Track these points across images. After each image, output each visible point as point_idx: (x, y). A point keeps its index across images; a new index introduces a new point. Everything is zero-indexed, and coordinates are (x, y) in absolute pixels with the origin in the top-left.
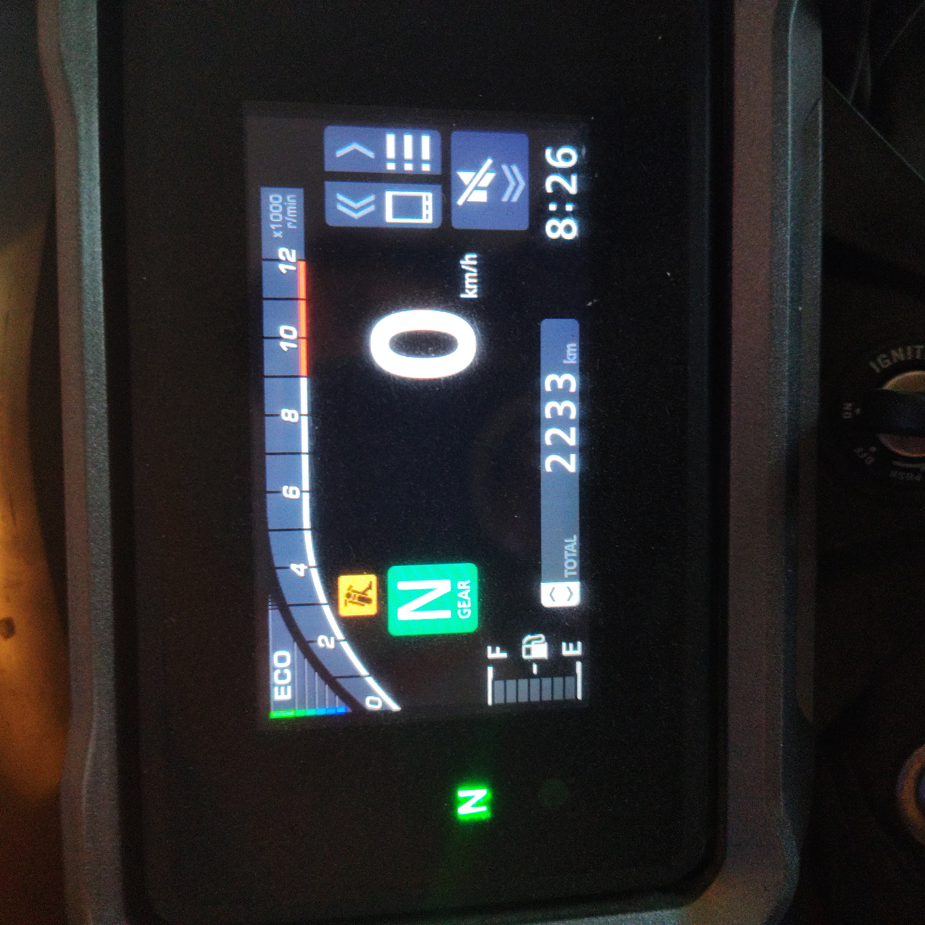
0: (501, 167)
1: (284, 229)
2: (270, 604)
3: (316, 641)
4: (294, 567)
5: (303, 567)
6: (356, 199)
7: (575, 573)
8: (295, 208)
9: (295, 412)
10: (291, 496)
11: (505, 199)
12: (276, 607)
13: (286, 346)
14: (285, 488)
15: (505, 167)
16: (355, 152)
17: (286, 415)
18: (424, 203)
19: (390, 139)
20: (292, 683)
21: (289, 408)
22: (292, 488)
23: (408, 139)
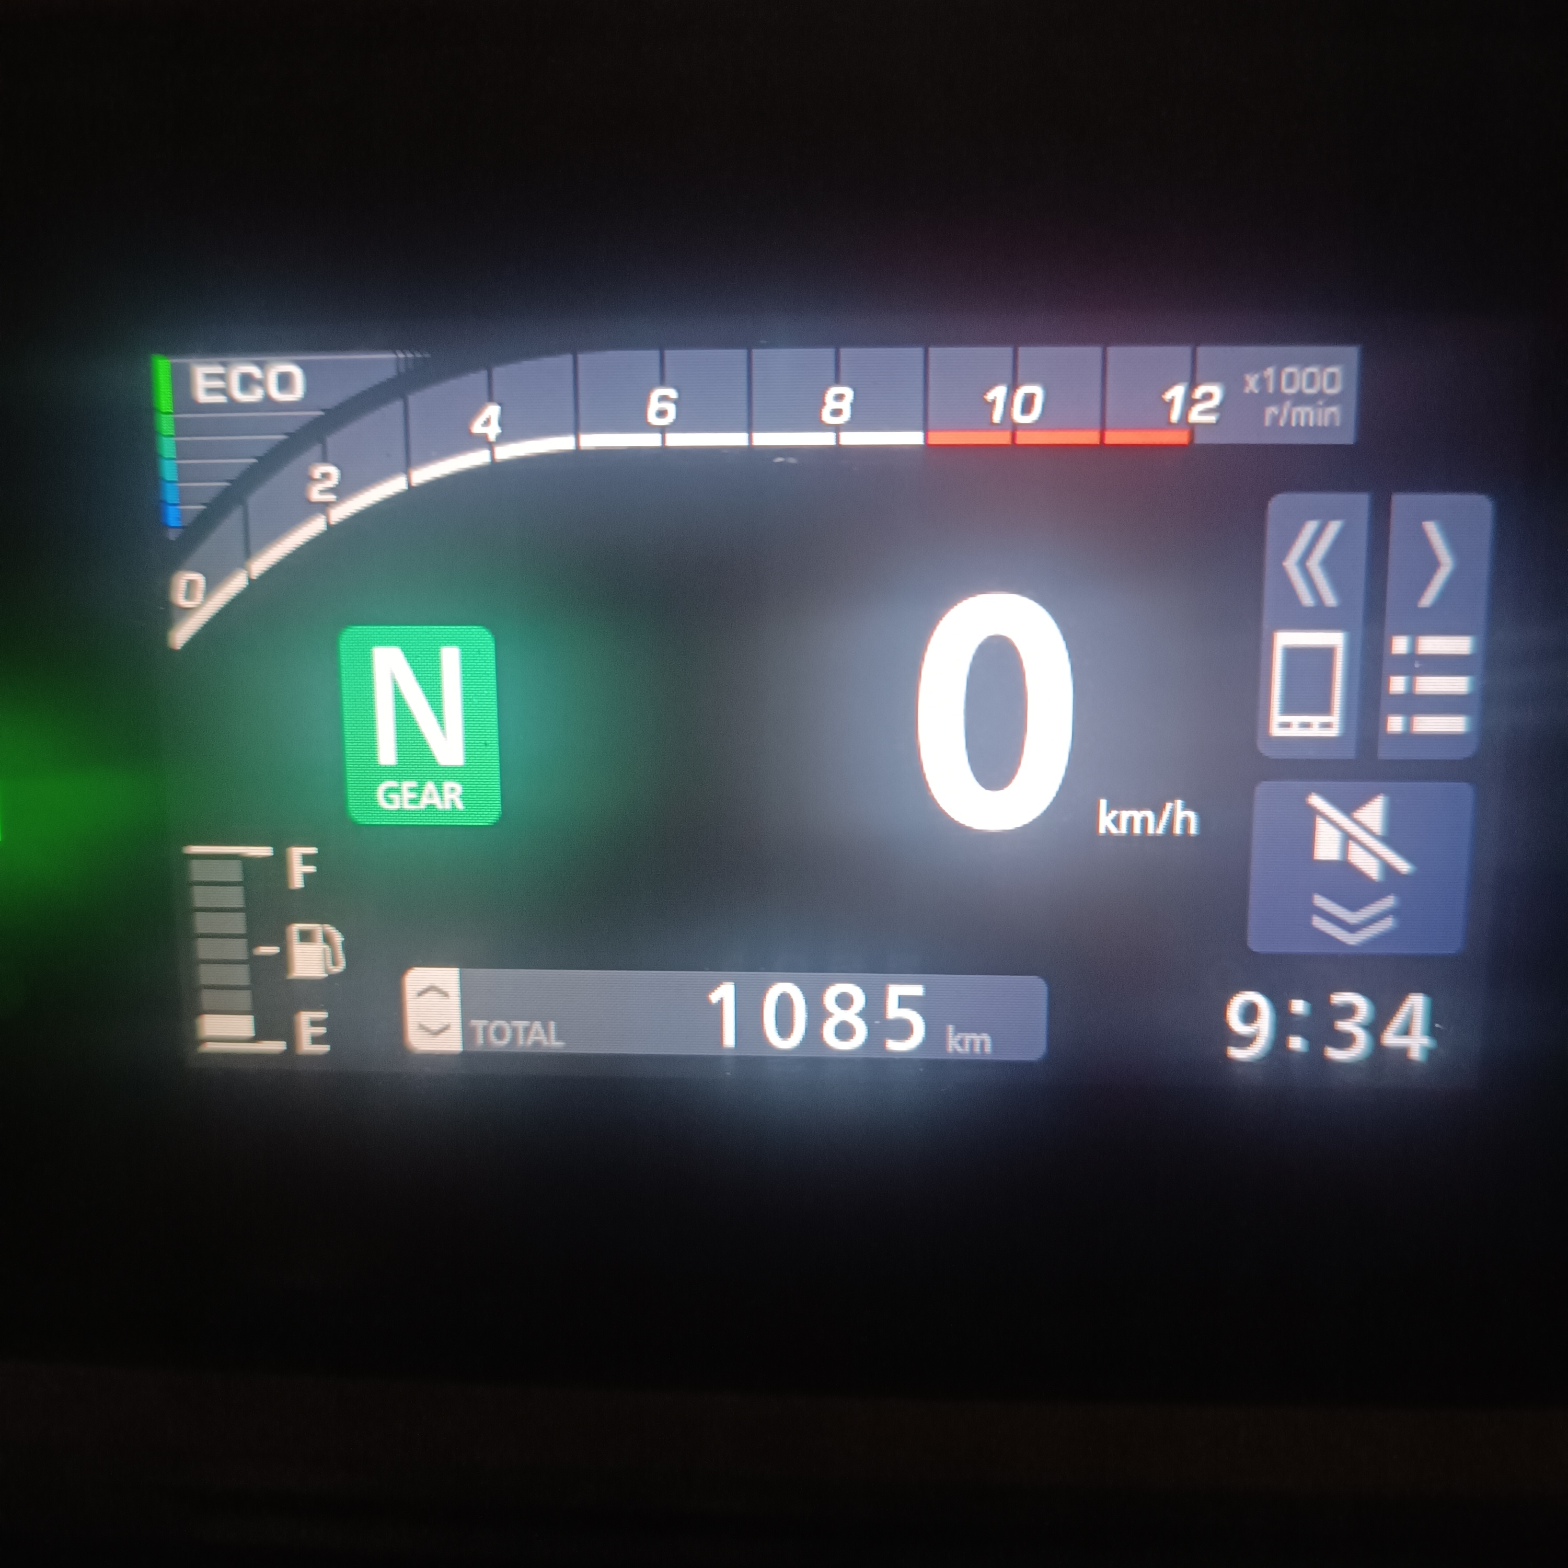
0: (1389, 894)
1: (1265, 398)
2: (410, 356)
3: (324, 460)
4: (493, 411)
5: (493, 431)
6: (1328, 563)
7: (480, 1040)
8: (1311, 424)
9: (846, 416)
10: (654, 405)
11: (1320, 901)
12: (403, 370)
13: (995, 397)
14: (672, 393)
15: (1389, 902)
16: (1434, 564)
17: (839, 397)
18: (1316, 720)
19: (1461, 645)
20: (233, 405)
21: (853, 405)
22: (671, 409)
23: (1459, 685)
